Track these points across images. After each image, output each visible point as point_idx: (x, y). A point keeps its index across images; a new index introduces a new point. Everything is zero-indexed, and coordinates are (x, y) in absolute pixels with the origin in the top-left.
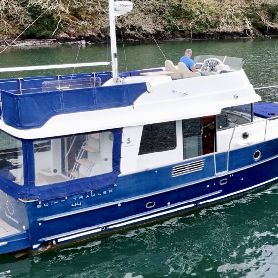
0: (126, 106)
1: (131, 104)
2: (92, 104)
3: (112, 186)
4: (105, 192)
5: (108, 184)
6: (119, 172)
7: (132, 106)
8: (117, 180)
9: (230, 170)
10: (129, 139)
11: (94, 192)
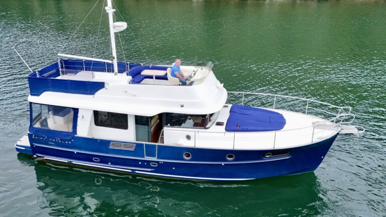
0: (89, 94)
1: (93, 94)
2: (67, 89)
3: (71, 141)
4: (67, 142)
5: (68, 138)
6: (76, 134)
7: (92, 96)
8: (74, 138)
9: (158, 158)
10: (83, 116)
11: (60, 140)
